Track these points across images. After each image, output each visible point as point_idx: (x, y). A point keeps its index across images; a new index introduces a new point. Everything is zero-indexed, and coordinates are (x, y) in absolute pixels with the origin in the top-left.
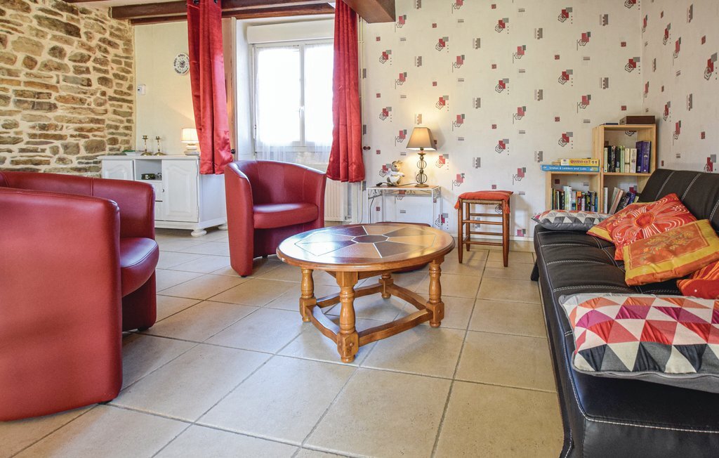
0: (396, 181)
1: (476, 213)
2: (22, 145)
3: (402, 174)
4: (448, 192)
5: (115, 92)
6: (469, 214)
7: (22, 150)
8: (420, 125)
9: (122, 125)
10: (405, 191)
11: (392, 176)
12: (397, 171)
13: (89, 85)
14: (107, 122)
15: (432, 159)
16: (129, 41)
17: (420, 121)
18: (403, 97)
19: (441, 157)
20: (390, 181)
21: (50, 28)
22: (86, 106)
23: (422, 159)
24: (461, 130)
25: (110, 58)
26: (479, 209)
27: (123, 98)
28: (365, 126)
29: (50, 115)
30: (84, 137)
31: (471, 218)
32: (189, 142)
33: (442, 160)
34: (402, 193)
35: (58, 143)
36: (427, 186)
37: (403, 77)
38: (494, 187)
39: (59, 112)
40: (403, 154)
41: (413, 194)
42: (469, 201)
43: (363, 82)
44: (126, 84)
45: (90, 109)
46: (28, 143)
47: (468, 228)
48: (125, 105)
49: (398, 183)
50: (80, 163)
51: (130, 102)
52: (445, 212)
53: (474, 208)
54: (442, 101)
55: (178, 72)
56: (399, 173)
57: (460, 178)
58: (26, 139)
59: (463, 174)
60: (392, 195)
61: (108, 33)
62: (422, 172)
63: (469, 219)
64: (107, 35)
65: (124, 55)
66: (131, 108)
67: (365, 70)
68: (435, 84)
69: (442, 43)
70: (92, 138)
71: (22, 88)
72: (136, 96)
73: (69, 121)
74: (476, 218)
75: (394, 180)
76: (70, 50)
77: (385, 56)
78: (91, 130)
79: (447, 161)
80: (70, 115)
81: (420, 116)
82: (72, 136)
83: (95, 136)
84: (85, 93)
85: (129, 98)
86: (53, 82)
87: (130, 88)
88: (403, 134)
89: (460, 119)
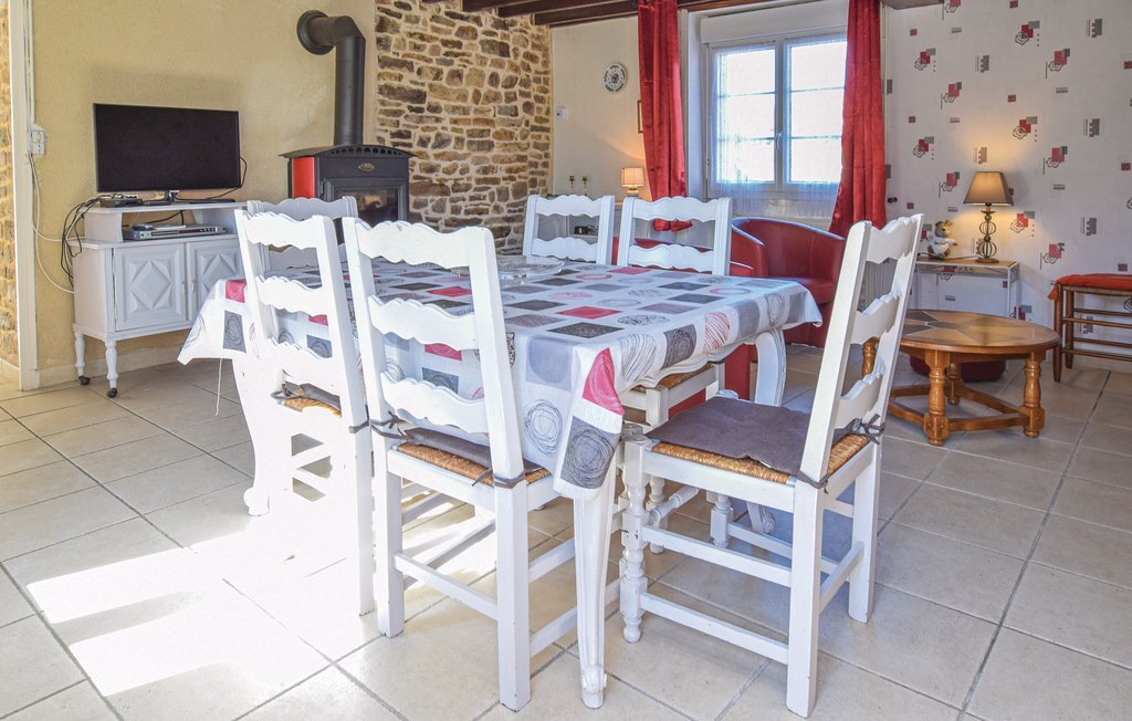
0: (943, 252)
1: (1086, 308)
2: (471, 192)
3: (953, 241)
4: (1033, 272)
5: (537, 120)
6: (1072, 310)
7: (472, 198)
8: (985, 166)
9: (540, 162)
10: (955, 267)
11: (936, 243)
12: (945, 236)
13: (516, 115)
14: (530, 159)
15: (1004, 219)
16: (547, 50)
17: (983, 159)
18: (955, 121)
19: (1020, 216)
20: (932, 252)
21: (489, 53)
22: (514, 141)
23: (988, 220)
24: (1060, 173)
25: (532, 75)
26: (1090, 301)
27: (542, 127)
28: (889, 166)
29: (489, 155)
30: (512, 179)
31: (1076, 315)
32: (630, 186)
33: (1023, 221)
34: (950, 270)
35: (494, 188)
36: (996, 262)
37: (954, 90)
38: (1123, 267)
39: (496, 151)
40: (953, 210)
41: (970, 272)
42: (1073, 289)
43: (887, 98)
44: (544, 107)
45: (517, 144)
46: (476, 189)
47: (1071, 330)
48: (543, 134)
49: (946, 253)
50: (509, 211)
51: (547, 130)
52: (1025, 303)
53: (1082, 301)
54: (1025, 126)
55: (609, 89)
56: (947, 240)
57: (1055, 251)
58: (474, 185)
59: (1061, 244)
60: (933, 272)
61: (530, 46)
62: (987, 239)
63: (1072, 316)
64: (529, 48)
65: (543, 70)
66: (548, 138)
67: (890, 82)
68: (1012, 98)
69: (1027, 32)
70: (518, 180)
71: (471, 127)
72: (555, 123)
73: (503, 162)
74: (1085, 316)
75: (939, 249)
76: (503, 74)
77: (925, 58)
78: (517, 171)
79: (1030, 221)
80: (503, 154)
81: (984, 150)
82: (504, 179)
83: (520, 177)
84: (513, 125)
85: (546, 125)
86: (490, 116)
87: (548, 112)
88: (952, 180)
89: (1059, 155)
